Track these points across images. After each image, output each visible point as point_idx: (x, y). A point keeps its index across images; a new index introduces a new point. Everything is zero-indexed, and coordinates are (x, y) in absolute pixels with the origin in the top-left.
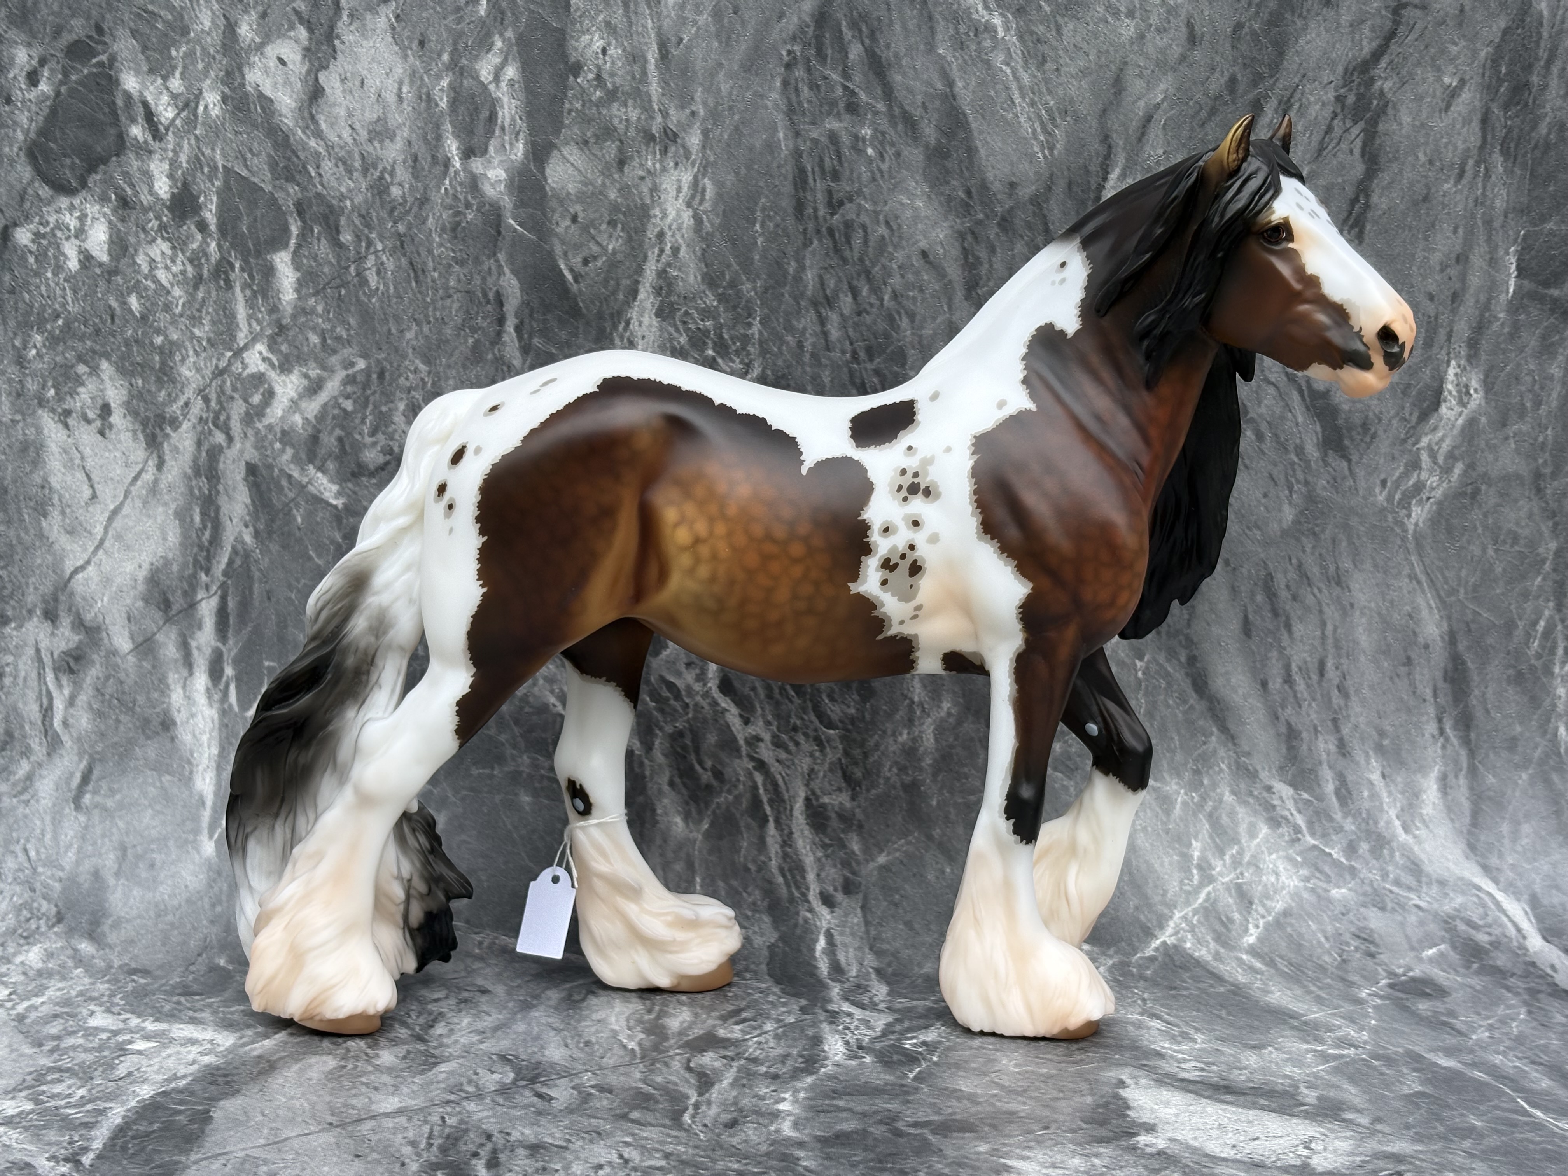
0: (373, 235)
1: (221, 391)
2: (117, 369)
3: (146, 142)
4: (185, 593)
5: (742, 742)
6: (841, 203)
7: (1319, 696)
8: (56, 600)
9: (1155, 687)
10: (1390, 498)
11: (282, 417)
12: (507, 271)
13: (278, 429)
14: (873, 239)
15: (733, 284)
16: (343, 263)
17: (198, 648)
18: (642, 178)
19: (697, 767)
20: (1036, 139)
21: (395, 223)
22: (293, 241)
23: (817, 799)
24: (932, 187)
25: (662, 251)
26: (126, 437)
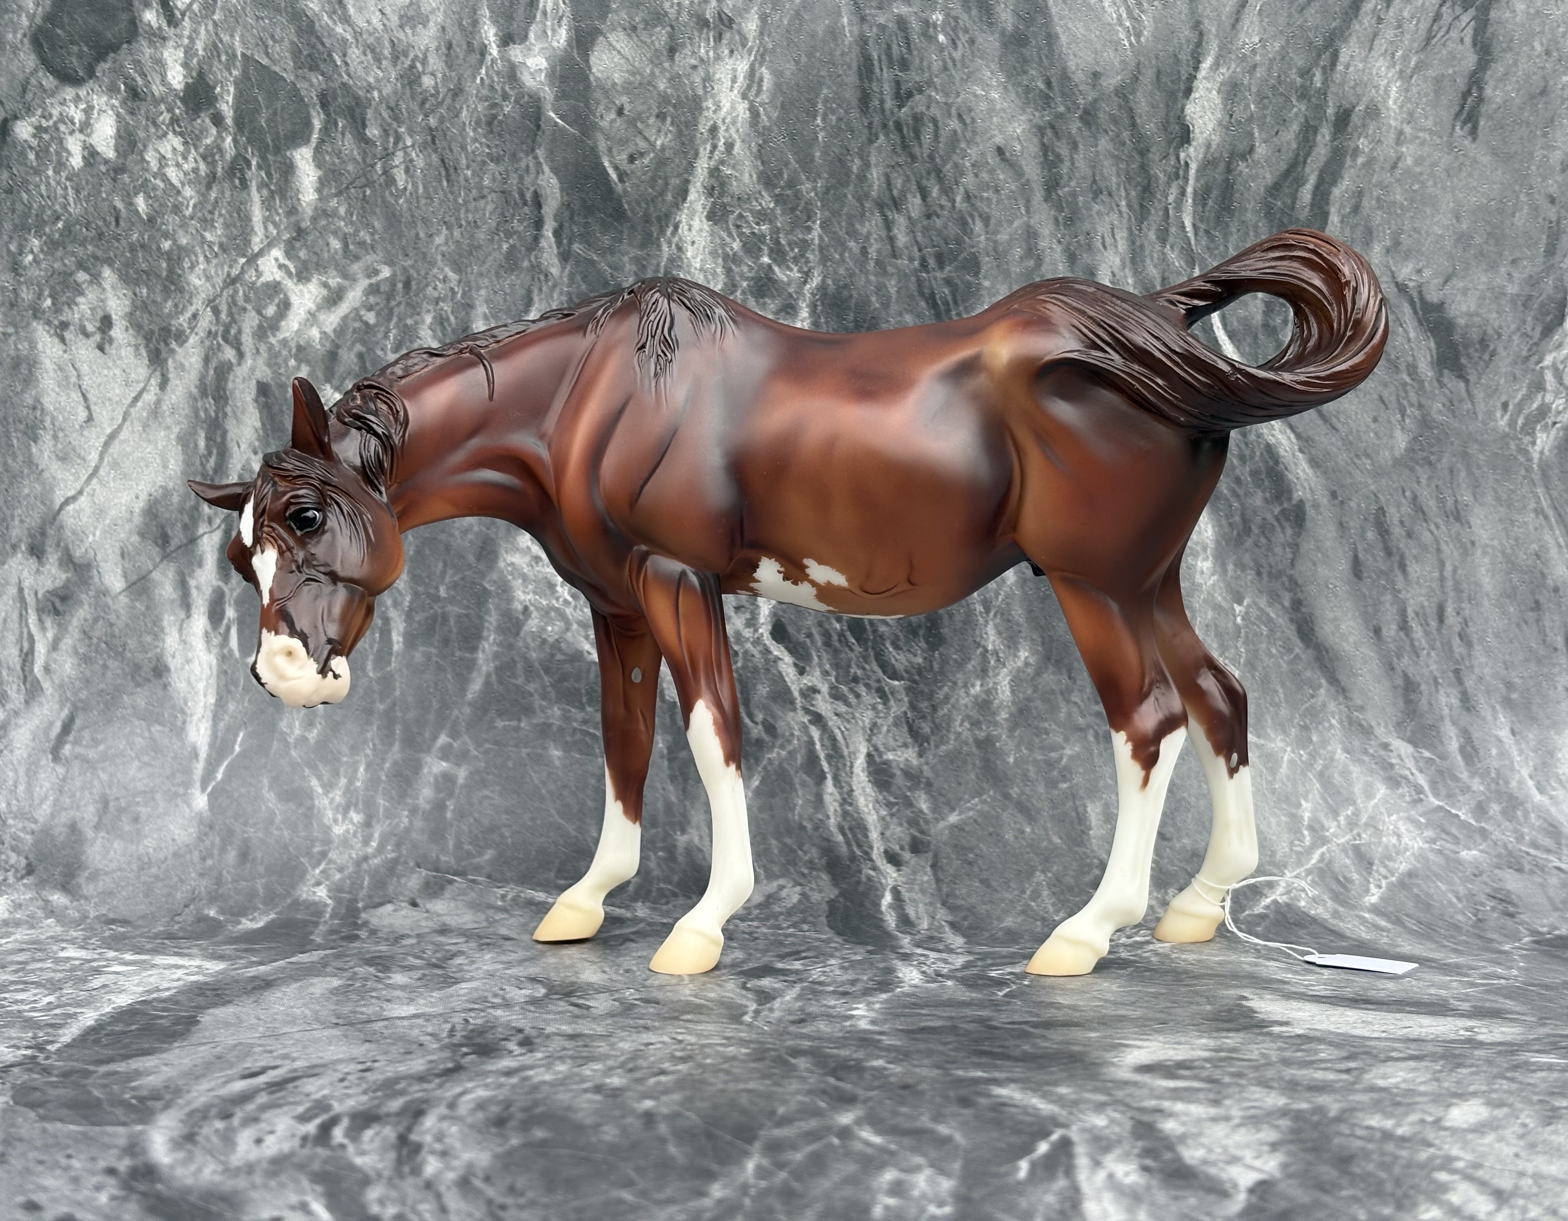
0: (402, 130)
1: (233, 302)
2: (121, 277)
3: (160, 28)
4: (186, 527)
5: (796, 694)
6: (910, 95)
7: (1438, 644)
8: (43, 534)
9: (1256, 634)
10: (1512, 423)
11: (298, 332)
12: (546, 169)
13: (293, 345)
14: (944, 134)
15: (792, 184)
16: (368, 160)
17: (198, 588)
18: (694, 67)
19: (747, 721)
20: (1121, 25)
21: (426, 116)
22: (315, 136)
23: (880, 754)
24: (1009, 77)
25: (715, 147)
26: (127, 353)
